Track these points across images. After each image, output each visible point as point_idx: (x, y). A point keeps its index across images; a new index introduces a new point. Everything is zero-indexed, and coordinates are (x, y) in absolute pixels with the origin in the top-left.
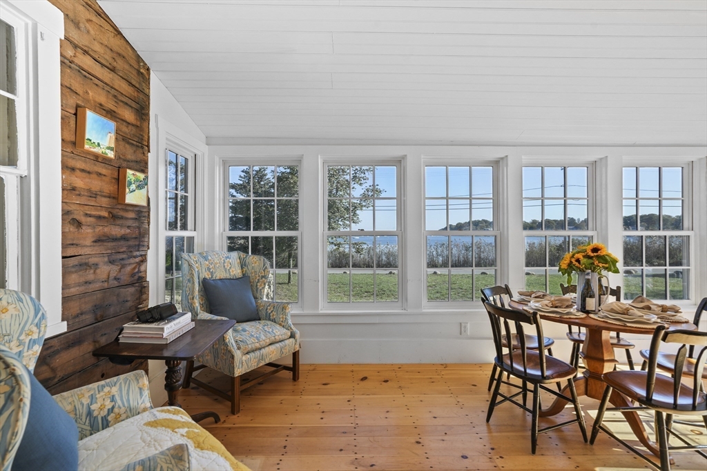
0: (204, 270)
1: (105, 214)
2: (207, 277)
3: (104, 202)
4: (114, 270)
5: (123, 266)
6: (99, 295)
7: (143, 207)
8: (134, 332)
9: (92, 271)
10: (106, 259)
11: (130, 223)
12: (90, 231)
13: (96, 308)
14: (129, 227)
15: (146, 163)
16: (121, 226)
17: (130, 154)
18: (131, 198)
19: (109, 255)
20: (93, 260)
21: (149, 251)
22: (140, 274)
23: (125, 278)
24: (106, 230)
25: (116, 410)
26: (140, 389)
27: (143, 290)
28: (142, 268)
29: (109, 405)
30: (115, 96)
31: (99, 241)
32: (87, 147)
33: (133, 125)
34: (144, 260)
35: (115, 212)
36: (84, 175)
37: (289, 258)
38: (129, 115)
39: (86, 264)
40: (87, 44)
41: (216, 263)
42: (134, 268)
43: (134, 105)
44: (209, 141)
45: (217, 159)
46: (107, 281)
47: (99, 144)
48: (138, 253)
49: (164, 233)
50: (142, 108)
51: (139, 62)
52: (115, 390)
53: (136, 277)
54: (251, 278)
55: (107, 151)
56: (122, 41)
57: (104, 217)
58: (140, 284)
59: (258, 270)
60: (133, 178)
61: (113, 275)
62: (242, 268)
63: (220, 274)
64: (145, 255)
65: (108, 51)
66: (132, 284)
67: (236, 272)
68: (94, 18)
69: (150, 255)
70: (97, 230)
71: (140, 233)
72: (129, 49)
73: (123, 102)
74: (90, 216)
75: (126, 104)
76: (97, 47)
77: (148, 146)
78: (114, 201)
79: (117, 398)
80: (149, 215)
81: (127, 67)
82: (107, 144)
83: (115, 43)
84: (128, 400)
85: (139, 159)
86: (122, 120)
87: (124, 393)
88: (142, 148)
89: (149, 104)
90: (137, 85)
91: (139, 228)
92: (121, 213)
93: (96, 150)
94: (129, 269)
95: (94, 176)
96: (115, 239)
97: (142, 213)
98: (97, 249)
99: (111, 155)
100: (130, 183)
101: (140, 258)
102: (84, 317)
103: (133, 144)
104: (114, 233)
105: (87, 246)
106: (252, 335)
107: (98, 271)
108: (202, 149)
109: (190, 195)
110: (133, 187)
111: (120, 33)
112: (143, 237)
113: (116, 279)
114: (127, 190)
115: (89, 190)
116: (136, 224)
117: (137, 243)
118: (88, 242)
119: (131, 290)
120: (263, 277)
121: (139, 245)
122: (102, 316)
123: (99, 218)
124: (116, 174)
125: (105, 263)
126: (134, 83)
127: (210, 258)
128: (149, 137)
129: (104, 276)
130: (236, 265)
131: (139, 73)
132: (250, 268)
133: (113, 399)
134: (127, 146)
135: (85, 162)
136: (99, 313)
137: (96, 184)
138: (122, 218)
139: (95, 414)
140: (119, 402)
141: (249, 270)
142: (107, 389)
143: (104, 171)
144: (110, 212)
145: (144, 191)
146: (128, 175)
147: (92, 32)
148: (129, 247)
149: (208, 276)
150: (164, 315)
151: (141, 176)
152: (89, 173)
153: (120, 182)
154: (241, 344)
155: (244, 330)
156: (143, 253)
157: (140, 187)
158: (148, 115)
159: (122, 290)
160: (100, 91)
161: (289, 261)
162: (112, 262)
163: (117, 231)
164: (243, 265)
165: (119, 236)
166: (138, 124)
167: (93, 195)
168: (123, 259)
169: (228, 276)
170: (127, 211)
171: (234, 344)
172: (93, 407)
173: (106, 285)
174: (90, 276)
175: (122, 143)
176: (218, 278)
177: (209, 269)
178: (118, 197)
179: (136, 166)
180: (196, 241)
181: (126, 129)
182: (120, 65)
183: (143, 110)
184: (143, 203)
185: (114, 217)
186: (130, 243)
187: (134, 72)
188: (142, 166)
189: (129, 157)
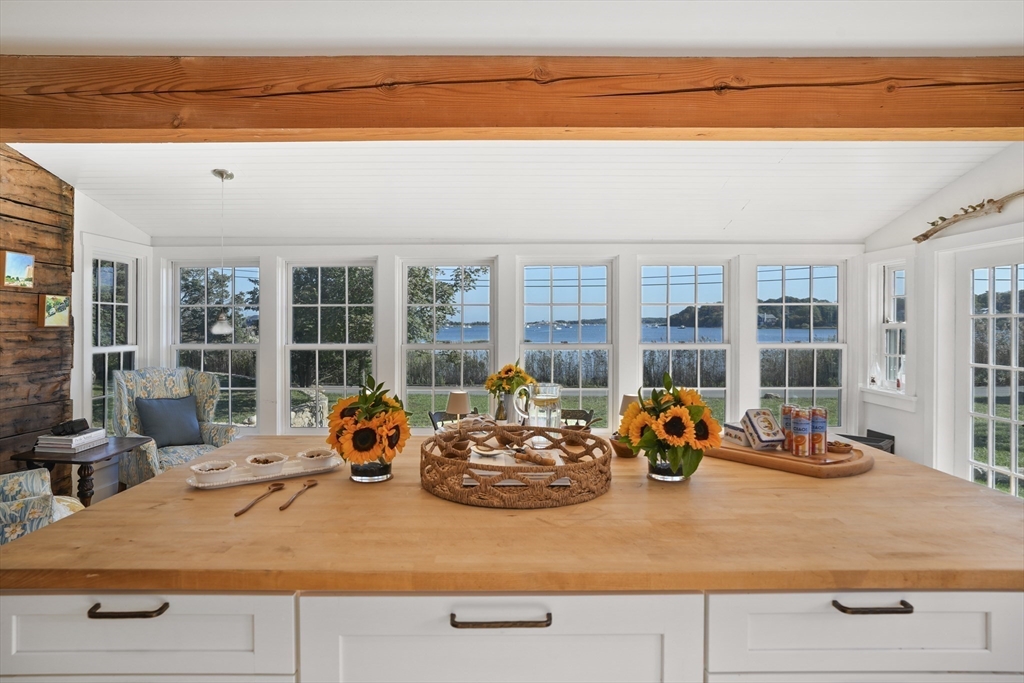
0: (139, 389)
1: (25, 338)
2: (142, 396)
3: (24, 327)
4: (34, 389)
5: (43, 385)
6: (19, 411)
7: (66, 327)
8: (48, 443)
9: (12, 390)
10: (26, 379)
11: (51, 344)
12: (10, 354)
13: (16, 422)
14: (49, 348)
15: (70, 283)
16: (42, 347)
17: (50, 277)
18: (49, 322)
19: (29, 375)
20: (12, 380)
21: (72, 370)
22: (62, 393)
23: (46, 395)
24: (25, 352)
25: (22, 492)
26: (42, 480)
27: (66, 408)
28: (65, 387)
29: (17, 488)
30: (35, 229)
31: (18, 362)
32: (6, 283)
33: (54, 250)
34: (67, 378)
35: (34, 335)
36: (5, 306)
37: (360, 369)
38: (49, 241)
39: (7, 384)
40: (8, 192)
41: (156, 382)
42: (56, 387)
43: (55, 230)
44: (154, 242)
45: (163, 262)
46: (27, 398)
47: (18, 279)
48: (60, 372)
49: (91, 351)
50: (65, 230)
51: (60, 187)
52: (22, 479)
53: (58, 395)
54: (198, 398)
55: (26, 283)
56: (44, 174)
57: (24, 341)
58: (63, 402)
59: (206, 389)
60: (52, 302)
61: (32, 393)
62: (189, 386)
63: (159, 393)
64: (69, 374)
65: (29, 189)
66: (53, 402)
67: (182, 390)
68: (15, 166)
69: (74, 373)
70: (17, 353)
71: (62, 353)
72: (51, 178)
73: (42, 231)
74: (10, 341)
75: (47, 232)
76: (18, 191)
77: (72, 266)
78: (34, 325)
79: (24, 484)
80: (73, 334)
81: (47, 196)
82: (26, 277)
83: (35, 179)
84: (32, 487)
85: (60, 281)
86: (43, 248)
87: (29, 481)
88: (65, 269)
89: (73, 223)
90: (59, 210)
91: (61, 348)
92: (42, 336)
93: (16, 284)
94: (49, 388)
95: (15, 305)
96: (35, 360)
97: (65, 334)
98: (18, 370)
99: (30, 285)
100: (50, 307)
101: (62, 377)
102: (4, 429)
103: (54, 268)
104: (33, 355)
105: (7, 368)
106: (181, 457)
107: (18, 389)
108: (146, 253)
109: (130, 304)
110: (53, 310)
111: (40, 168)
112: (66, 356)
113: (35, 396)
114: (47, 314)
115: (10, 319)
116: (58, 344)
117: (59, 363)
118: (9, 364)
119: (53, 407)
120: (211, 397)
121: (61, 365)
122: (22, 430)
123: (19, 342)
124: (36, 300)
125: (25, 383)
126: (55, 208)
127: (148, 375)
128: (72, 257)
129: (24, 394)
130: (182, 383)
131: (62, 197)
132: (198, 386)
133: (20, 484)
134: (48, 271)
135: (6, 295)
136: (19, 427)
137: (15, 312)
138: (42, 340)
139: (7, 493)
140: (25, 487)
141: (196, 390)
142: (16, 478)
143: (23, 300)
144: (29, 336)
145: (65, 313)
146: (47, 300)
147: (13, 179)
148: (50, 366)
149: (142, 394)
150: (76, 429)
151: (62, 299)
152: (9, 303)
153: (39, 307)
154: (165, 464)
155: (174, 452)
156: (66, 372)
157: (60, 310)
158: (72, 235)
159: (42, 407)
160: (20, 228)
161: (360, 373)
162: (31, 381)
163: (36, 352)
164: (190, 383)
165: (39, 357)
166: (60, 247)
167: (13, 322)
168: (43, 378)
169: (169, 395)
170: (47, 333)
171: (157, 464)
172: (5, 488)
173: (25, 402)
174: (10, 393)
175: (42, 270)
176: (156, 397)
177: (145, 388)
178: (38, 321)
179: (57, 289)
180: (137, 356)
181: (45, 256)
182: (41, 197)
183: (65, 232)
184: (65, 324)
185: (34, 340)
186: (51, 363)
187: (56, 198)
188: (65, 288)
189: (50, 281)
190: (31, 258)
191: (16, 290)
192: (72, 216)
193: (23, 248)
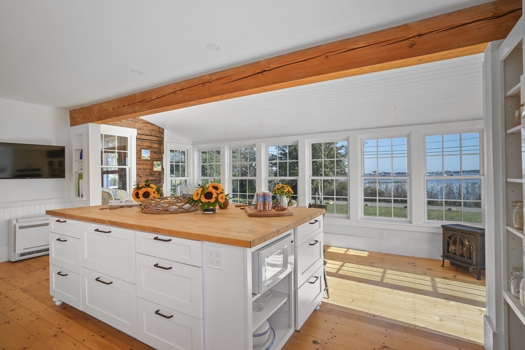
11: (156, 176)
12: (144, 178)
16: (154, 177)
17: (156, 156)
18: (155, 169)
21: (164, 184)
24: (149, 178)
28: (161, 189)
30: (151, 142)
32: (142, 158)
33: (157, 148)
34: (162, 186)
35: (151, 173)
36: (142, 165)
38: (156, 146)
40: (144, 132)
43: (158, 142)
44: (194, 144)
45: (195, 150)
49: (170, 178)
51: (159, 129)
56: (154, 126)
60: (156, 163)
65: (150, 131)
68: (145, 125)
70: (146, 178)
71: (160, 179)
72: (156, 127)
73: (154, 143)
74: (144, 175)
76: (146, 132)
77: (163, 153)
80: (163, 173)
81: (155, 132)
82: (148, 156)
83: (151, 128)
85: (159, 157)
86: (154, 148)
88: (161, 154)
92: (153, 173)
93: (145, 158)
95: (145, 165)
97: (161, 173)
99: (149, 159)
100: (155, 165)
103: (158, 154)
108: (190, 147)
109: (186, 164)
111: (153, 124)
114: (154, 167)
116: (159, 176)
121: (160, 182)
123: (147, 175)
124: (151, 163)
126: (158, 136)
128: (163, 150)
131: (160, 132)
134: (155, 154)
135: (142, 162)
137: (146, 167)
138: (154, 175)
143: (147, 163)
146: (154, 163)
147: (145, 129)
151: (159, 162)
153: (152, 165)
157: (158, 166)
158: (163, 143)
160: (147, 143)
163: (152, 178)
166: (159, 147)
167: (145, 169)
170: (155, 173)
175: (153, 154)
178: (152, 169)
179: (158, 160)
180: (187, 181)
181: (154, 150)
182: (153, 133)
183: (161, 142)
184: (160, 170)
185: (151, 175)
186: (157, 181)
187: (158, 133)
188: (161, 159)
189: (156, 157)
190: (149, 151)
191: (146, 160)
192: (163, 138)
193: (148, 148)
